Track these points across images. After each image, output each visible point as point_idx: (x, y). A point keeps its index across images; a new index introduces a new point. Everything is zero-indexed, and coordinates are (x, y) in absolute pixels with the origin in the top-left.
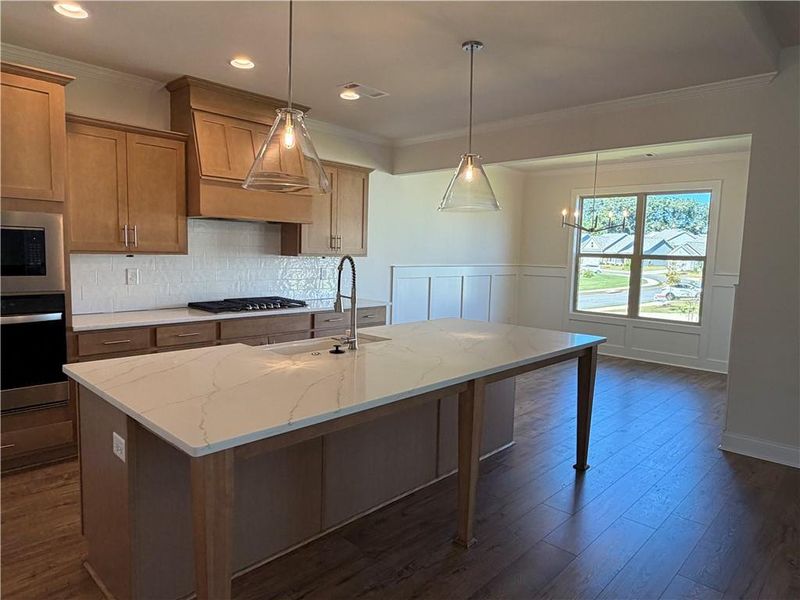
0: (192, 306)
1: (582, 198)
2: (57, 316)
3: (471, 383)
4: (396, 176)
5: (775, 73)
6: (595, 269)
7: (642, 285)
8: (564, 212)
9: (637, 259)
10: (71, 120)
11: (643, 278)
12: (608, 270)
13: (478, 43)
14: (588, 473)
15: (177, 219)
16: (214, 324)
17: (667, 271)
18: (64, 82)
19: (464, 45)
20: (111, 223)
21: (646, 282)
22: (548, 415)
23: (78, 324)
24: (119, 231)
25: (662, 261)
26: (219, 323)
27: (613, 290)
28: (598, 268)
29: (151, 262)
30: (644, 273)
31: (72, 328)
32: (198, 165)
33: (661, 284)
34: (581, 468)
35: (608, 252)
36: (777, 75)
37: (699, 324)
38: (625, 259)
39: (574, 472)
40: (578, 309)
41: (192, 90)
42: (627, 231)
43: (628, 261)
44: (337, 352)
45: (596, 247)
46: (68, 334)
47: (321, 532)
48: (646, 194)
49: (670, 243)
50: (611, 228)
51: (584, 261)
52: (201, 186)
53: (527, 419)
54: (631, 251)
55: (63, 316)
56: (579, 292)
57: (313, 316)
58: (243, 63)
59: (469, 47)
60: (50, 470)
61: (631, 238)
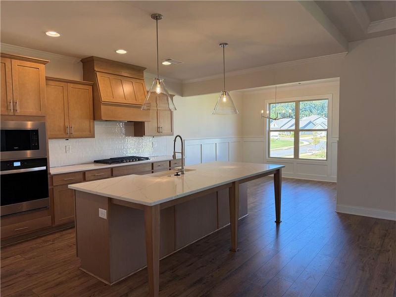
0: (96, 162)
1: (270, 104)
2: (44, 168)
3: (234, 183)
4: (183, 98)
5: (347, 52)
6: (277, 138)
7: (300, 145)
8: (262, 112)
9: (297, 132)
10: (48, 79)
11: (300, 141)
12: (283, 138)
13: (226, 44)
14: (281, 224)
15: (90, 122)
16: (110, 169)
17: (313, 137)
18: (44, 63)
19: (220, 44)
20: (62, 125)
21: (303, 143)
22: (261, 203)
23: (52, 171)
24: (65, 128)
25: (310, 132)
26: (112, 169)
27: (286, 148)
28: (278, 137)
29: (76, 142)
30: (301, 138)
31: (50, 173)
32: (99, 97)
33: (310, 143)
34: (278, 222)
35: (282, 129)
36: (347, 54)
37: (326, 160)
38: (292, 132)
39: (275, 224)
40: (271, 156)
41: (95, 62)
42: (292, 117)
43: (293, 133)
44: (177, 175)
45: (276, 126)
46: (49, 176)
47: (175, 250)
48: (299, 101)
49: (314, 122)
50: (284, 117)
51: (272, 134)
52: (102, 106)
53: (252, 205)
54: (293, 128)
55: (47, 168)
56: (271, 149)
57: (153, 164)
58: (121, 52)
59: (222, 45)
60: (43, 238)
61: (293, 121)
